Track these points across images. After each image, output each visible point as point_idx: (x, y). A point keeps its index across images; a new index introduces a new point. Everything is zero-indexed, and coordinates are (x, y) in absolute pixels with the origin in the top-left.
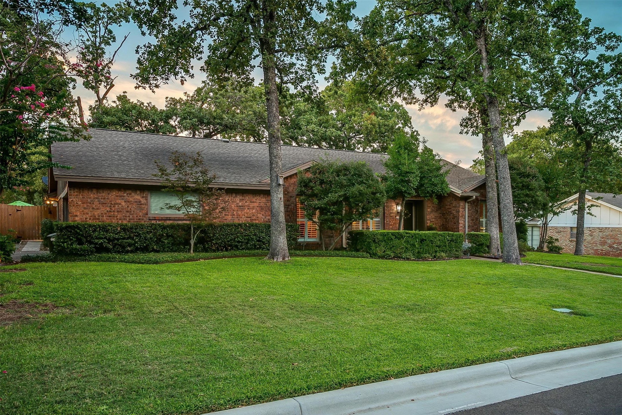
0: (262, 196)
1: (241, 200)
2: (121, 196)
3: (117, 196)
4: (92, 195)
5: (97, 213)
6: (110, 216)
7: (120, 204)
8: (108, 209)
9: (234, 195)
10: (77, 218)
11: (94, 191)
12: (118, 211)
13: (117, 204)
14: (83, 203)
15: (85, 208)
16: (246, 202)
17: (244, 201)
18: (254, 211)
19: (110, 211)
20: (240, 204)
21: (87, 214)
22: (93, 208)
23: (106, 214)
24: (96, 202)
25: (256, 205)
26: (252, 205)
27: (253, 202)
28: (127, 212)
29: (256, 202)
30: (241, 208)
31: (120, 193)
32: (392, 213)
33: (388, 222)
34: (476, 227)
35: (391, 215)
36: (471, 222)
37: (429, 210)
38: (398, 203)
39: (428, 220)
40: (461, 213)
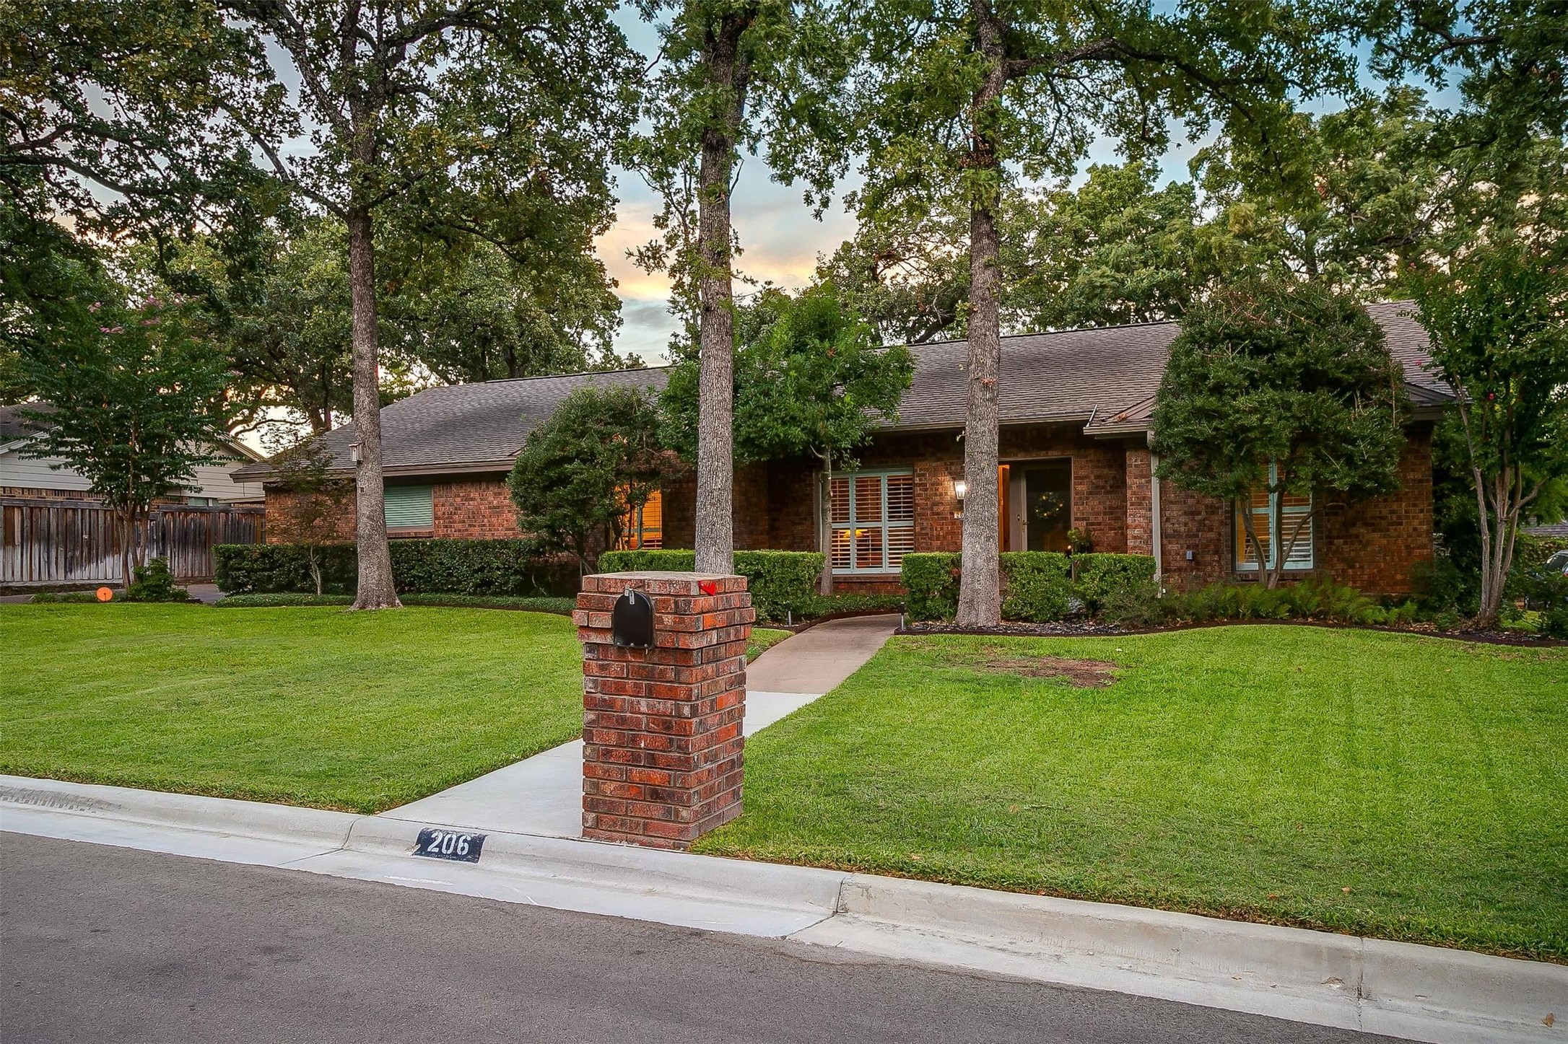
4: (290, 502)
5: (295, 530)
6: (310, 535)
10: (273, 539)
11: (292, 495)
12: (320, 527)
15: (282, 523)
19: (311, 527)
21: (286, 531)
23: (305, 530)
28: (331, 526)
32: (937, 504)
33: (928, 531)
34: (1211, 535)
35: (935, 509)
36: (1182, 519)
37: (1079, 488)
38: (958, 476)
39: (1077, 519)
40: (1134, 493)
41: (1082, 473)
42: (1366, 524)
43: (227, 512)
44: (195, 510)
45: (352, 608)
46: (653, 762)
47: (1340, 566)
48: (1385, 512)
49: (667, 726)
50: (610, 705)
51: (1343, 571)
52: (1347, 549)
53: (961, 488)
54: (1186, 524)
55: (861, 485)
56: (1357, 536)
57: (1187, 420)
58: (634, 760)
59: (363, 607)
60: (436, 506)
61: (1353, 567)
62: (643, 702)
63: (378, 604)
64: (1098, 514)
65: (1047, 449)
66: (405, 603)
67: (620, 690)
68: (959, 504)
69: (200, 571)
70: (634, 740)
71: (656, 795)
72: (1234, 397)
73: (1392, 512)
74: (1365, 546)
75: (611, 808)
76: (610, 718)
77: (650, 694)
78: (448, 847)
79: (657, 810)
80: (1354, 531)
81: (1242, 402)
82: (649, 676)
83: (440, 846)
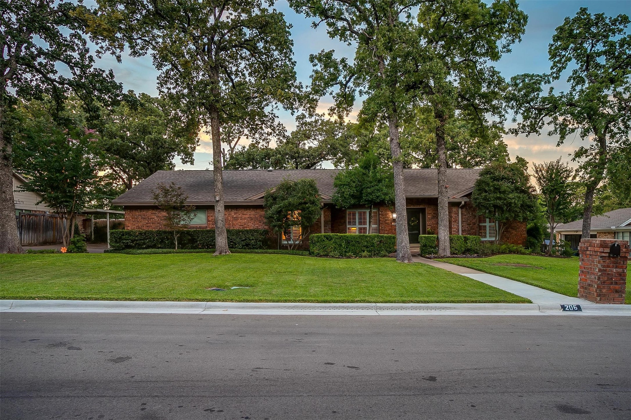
0: (251, 209)
1: (235, 213)
2: (154, 214)
3: (152, 214)
4: (137, 213)
5: (140, 225)
6: (148, 227)
7: (154, 218)
8: (147, 222)
9: (230, 210)
10: (129, 228)
11: (139, 211)
12: (152, 223)
13: (152, 218)
14: (133, 219)
15: (133, 222)
16: (239, 215)
17: (238, 214)
18: (245, 221)
19: (148, 223)
20: (235, 216)
21: (135, 225)
22: (138, 222)
23: (145, 225)
24: (140, 217)
25: (247, 216)
26: (244, 216)
27: (245, 214)
28: (158, 223)
29: (247, 215)
30: (236, 219)
31: (154, 212)
32: (387, 220)
33: (384, 228)
34: (474, 231)
35: (386, 222)
36: (466, 226)
37: (429, 216)
38: (393, 212)
39: (428, 226)
40: (454, 219)
41: (430, 212)
42: (512, 228)
43: (44, 216)
44: (33, 215)
45: (215, 254)
46: (616, 283)
47: (505, 239)
48: (516, 225)
49: (620, 275)
50: (606, 270)
51: (506, 240)
52: (507, 234)
53: (395, 216)
54: (467, 228)
55: (360, 214)
56: (509, 231)
57: (494, 200)
58: (612, 283)
59: (220, 254)
60: (208, 217)
61: (508, 239)
62: (614, 269)
63: (226, 252)
64: (434, 224)
65: (420, 205)
66: (232, 252)
67: (608, 267)
68: (394, 220)
69: (34, 241)
70: (612, 279)
71: (617, 291)
72: (508, 194)
73: (517, 225)
74: (511, 234)
75: (604, 295)
76: (605, 274)
77: (616, 267)
78: (571, 308)
79: (617, 295)
80: (508, 230)
81: (511, 196)
82: (617, 263)
83: (569, 308)
